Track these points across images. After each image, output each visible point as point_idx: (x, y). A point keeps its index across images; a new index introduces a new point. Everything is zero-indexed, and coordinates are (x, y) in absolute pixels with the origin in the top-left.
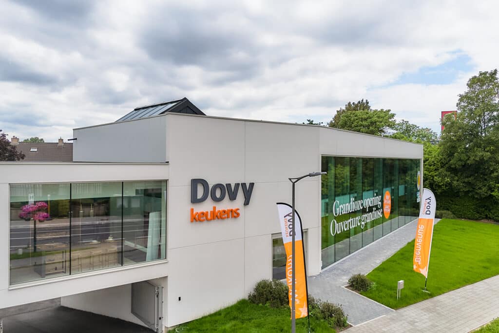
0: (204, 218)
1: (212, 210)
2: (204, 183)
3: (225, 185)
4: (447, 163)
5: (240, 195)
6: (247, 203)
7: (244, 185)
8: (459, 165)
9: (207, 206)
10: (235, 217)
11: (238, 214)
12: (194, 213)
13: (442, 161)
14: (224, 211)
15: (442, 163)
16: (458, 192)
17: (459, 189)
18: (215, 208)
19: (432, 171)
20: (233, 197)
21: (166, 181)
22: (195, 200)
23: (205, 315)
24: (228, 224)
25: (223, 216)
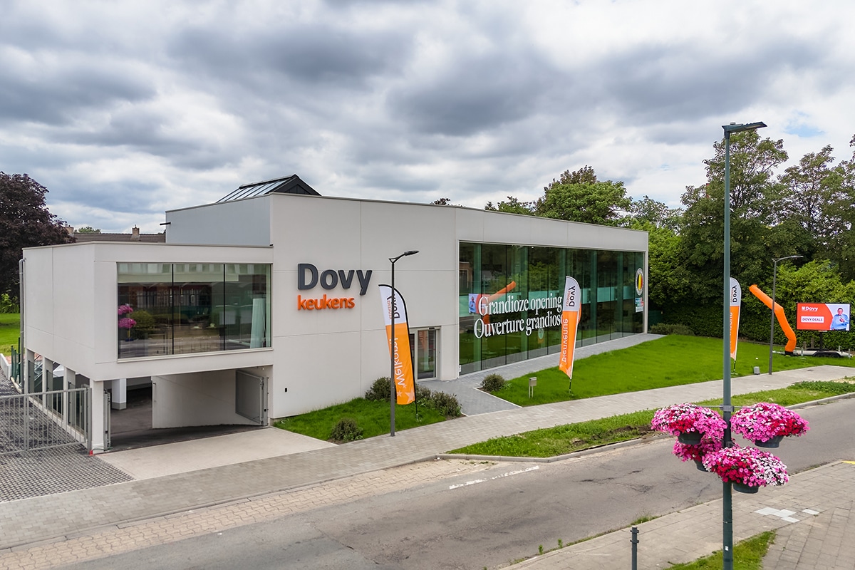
0: (314, 306)
1: (322, 298)
2: (313, 269)
3: (337, 272)
4: (687, 258)
5: (355, 283)
6: (363, 293)
7: (359, 272)
8: (700, 261)
9: (317, 294)
10: (349, 307)
11: (353, 305)
12: (302, 300)
13: (681, 255)
14: (336, 300)
15: (681, 258)
16: (700, 299)
17: (701, 295)
18: (325, 296)
19: (666, 270)
20: (346, 285)
21: (271, 265)
22: (302, 286)
23: (315, 410)
24: (342, 315)
25: (335, 306)
